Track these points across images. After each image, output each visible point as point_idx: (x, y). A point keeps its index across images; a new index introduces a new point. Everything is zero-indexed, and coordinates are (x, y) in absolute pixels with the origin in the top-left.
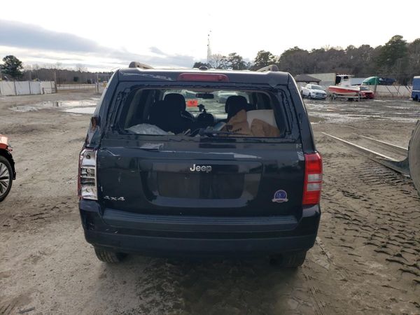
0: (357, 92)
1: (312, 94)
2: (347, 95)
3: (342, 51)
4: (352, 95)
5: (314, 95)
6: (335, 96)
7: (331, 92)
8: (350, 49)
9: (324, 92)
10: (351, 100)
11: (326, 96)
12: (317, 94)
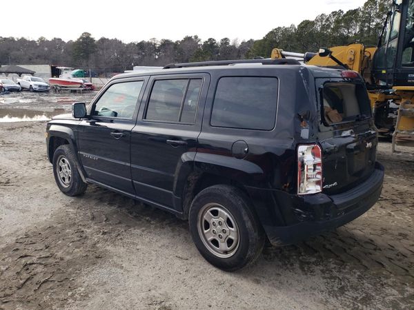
0: (81, 84)
1: (34, 87)
2: (71, 87)
3: (33, 42)
4: (77, 87)
5: (38, 88)
6: (59, 88)
7: (53, 84)
8: (42, 41)
9: (47, 85)
10: (74, 92)
11: (49, 88)
12: (40, 86)
